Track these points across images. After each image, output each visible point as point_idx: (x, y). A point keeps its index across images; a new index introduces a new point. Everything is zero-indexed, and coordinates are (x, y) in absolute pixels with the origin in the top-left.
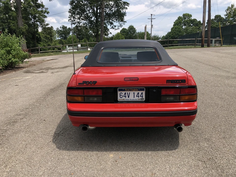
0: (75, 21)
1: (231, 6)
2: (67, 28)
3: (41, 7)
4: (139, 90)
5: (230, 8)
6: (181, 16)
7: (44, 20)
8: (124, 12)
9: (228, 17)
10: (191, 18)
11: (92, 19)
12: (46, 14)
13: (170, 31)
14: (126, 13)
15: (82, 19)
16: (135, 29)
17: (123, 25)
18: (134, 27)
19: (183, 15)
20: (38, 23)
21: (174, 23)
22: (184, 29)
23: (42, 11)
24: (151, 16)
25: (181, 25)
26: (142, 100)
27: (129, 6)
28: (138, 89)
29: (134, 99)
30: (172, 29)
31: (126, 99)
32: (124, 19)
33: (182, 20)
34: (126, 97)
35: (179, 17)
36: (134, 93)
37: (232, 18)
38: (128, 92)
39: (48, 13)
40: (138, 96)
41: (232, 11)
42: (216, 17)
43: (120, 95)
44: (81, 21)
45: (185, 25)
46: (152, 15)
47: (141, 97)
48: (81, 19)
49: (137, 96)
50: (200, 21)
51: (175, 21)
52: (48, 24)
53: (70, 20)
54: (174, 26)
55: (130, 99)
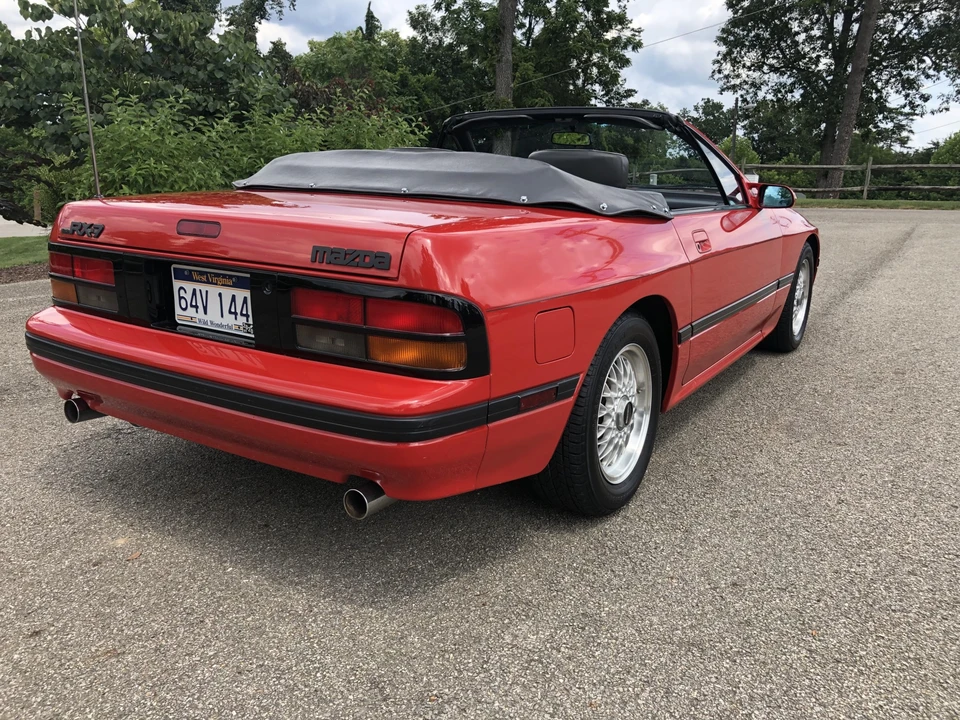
0: (738, 76)
2: (725, 110)
3: (619, 27)
7: (617, 76)
11: (817, 66)
12: (629, 53)
15: (773, 69)
20: (597, 87)
23: (616, 40)
26: (247, 332)
28: (231, 277)
29: (224, 322)
31: (199, 321)
34: (197, 307)
36: (220, 295)
38: (204, 287)
39: (637, 46)
40: (233, 309)
43: (181, 298)
44: (766, 77)
47: (244, 320)
48: (765, 68)
49: (230, 311)
52: (630, 93)
53: (720, 71)
55: (211, 323)
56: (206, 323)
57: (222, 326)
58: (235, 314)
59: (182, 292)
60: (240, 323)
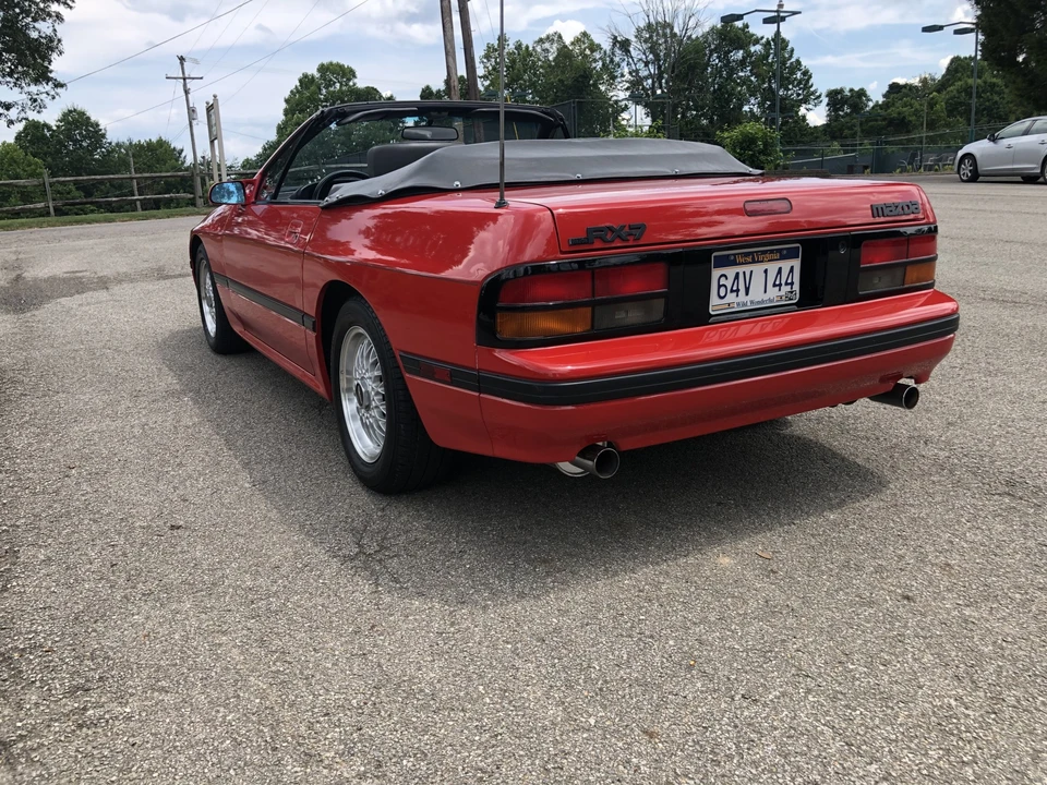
1: (496, 43)
4: (783, 258)
5: (496, 50)
6: (313, 71)
8: (49, 32)
9: (492, 84)
10: (354, 84)
14: (59, 41)
16: (98, 125)
17: (47, 100)
18: (89, 118)
19: (319, 70)
21: (287, 101)
22: (336, 133)
24: (182, 64)
26: (790, 299)
27: (71, 8)
28: (780, 251)
29: (766, 297)
30: (281, 129)
31: (738, 304)
32: (51, 72)
33: (320, 89)
34: (738, 290)
36: (766, 271)
38: (747, 269)
40: (777, 283)
41: (504, 60)
43: (720, 286)
46: (182, 59)
47: (788, 288)
49: (775, 285)
50: (392, 96)
51: (287, 94)
54: (290, 116)
55: (752, 302)
56: (745, 304)
57: (763, 302)
58: (780, 285)
59: (723, 279)
60: (783, 293)
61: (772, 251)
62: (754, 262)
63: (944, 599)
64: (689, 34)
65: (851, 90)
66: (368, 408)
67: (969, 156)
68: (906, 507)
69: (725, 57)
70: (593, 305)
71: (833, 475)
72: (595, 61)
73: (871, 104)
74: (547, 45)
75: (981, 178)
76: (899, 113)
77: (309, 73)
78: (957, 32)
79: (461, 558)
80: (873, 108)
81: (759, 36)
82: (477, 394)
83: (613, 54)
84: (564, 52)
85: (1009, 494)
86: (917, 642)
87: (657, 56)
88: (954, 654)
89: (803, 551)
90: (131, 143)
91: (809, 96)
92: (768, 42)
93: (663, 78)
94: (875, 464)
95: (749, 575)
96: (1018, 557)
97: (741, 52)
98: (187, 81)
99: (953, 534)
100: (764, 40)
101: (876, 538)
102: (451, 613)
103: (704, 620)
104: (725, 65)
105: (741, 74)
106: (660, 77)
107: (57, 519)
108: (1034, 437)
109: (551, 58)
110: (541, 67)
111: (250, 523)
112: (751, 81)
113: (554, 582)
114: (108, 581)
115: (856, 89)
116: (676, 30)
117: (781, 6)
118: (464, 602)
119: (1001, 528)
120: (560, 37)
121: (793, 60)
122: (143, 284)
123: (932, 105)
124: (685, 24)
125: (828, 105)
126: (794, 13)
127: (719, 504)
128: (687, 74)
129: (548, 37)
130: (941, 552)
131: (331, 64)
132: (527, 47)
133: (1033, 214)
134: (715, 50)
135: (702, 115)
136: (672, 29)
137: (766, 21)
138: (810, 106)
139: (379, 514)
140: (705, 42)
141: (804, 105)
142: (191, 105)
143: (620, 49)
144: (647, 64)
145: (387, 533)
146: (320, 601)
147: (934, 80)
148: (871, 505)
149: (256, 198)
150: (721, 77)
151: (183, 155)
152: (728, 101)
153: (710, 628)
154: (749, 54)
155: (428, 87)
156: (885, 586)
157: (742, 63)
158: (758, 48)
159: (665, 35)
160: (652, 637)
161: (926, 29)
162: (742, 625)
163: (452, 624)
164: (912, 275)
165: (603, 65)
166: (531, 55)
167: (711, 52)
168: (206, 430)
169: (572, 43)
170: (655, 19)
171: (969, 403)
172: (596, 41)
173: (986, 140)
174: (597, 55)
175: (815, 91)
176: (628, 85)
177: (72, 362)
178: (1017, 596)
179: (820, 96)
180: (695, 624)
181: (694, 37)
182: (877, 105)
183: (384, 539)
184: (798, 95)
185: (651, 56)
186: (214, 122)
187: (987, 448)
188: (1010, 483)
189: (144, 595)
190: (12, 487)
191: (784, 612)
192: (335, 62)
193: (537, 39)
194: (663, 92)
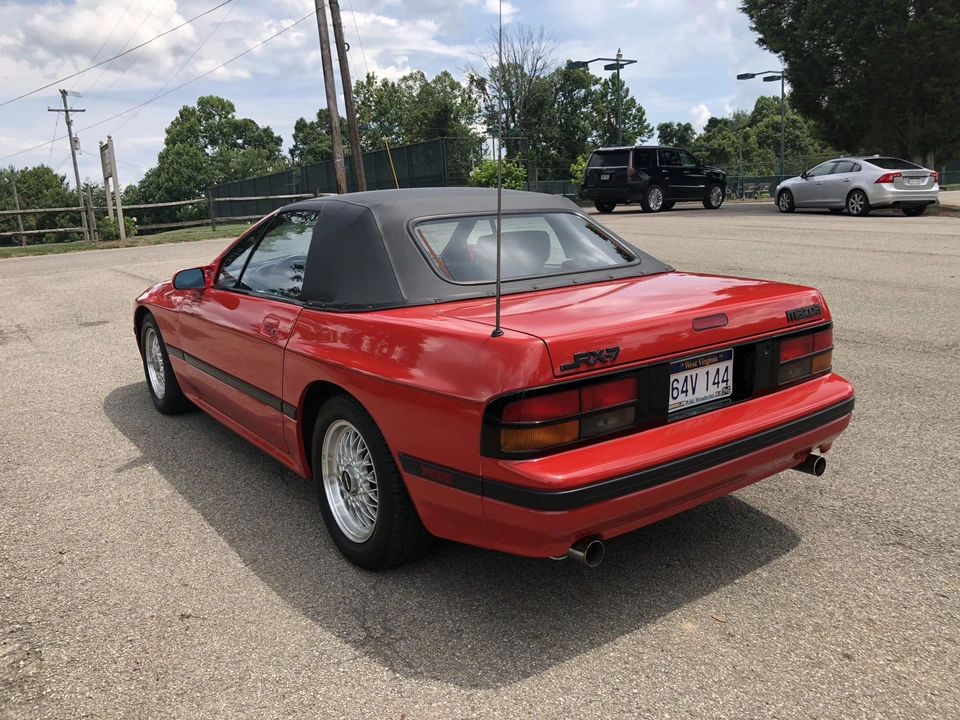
1: (365, 80)
4: (720, 360)
5: (365, 87)
6: (193, 104)
10: (233, 117)
13: (155, 164)
19: (199, 104)
21: (168, 132)
22: (213, 159)
24: (64, 97)
25: (197, 140)
26: (726, 393)
28: (718, 355)
29: (707, 394)
30: (162, 157)
33: (200, 121)
34: (687, 391)
35: (186, 109)
36: (707, 373)
37: (374, 120)
38: (693, 372)
40: (716, 381)
41: (372, 96)
42: (323, 116)
43: (673, 389)
45: (213, 142)
46: (64, 93)
49: (714, 384)
50: (268, 128)
51: (168, 125)
54: (171, 145)
55: (697, 399)
56: (692, 402)
57: (705, 398)
58: (718, 383)
59: (676, 383)
60: (720, 389)
61: (711, 356)
62: (698, 366)
63: (876, 655)
64: (537, 74)
65: (679, 125)
66: (355, 493)
67: (785, 190)
68: (822, 561)
69: (569, 95)
70: (579, 418)
71: (754, 531)
72: (455, 97)
73: (696, 137)
74: (411, 83)
75: (796, 210)
76: (719, 145)
77: (190, 106)
78: (766, 79)
79: (460, 638)
80: (697, 140)
81: (598, 77)
82: (479, 497)
83: (471, 91)
84: (426, 90)
85: (900, 544)
86: (867, 701)
87: (509, 93)
88: (897, 711)
89: (750, 612)
90: (12, 171)
91: (643, 129)
92: (606, 82)
93: (516, 113)
94: (785, 517)
95: (713, 640)
96: (923, 608)
97: (584, 90)
98: (70, 113)
99: (867, 588)
100: (602, 81)
101: (806, 596)
102: (468, 698)
103: (688, 691)
104: (570, 103)
105: (583, 110)
106: (513, 112)
107: (64, 614)
108: (906, 484)
109: (414, 94)
110: (407, 102)
111: (255, 608)
112: (593, 116)
113: (549, 658)
114: (139, 682)
115: (683, 124)
116: (526, 70)
117: (619, 55)
118: (476, 685)
119: (902, 579)
120: (423, 75)
121: (628, 98)
122: (66, 333)
123: (746, 137)
124: (534, 66)
125: (659, 137)
126: (631, 62)
127: (668, 566)
128: (537, 111)
129: (411, 76)
130: (862, 607)
131: (211, 96)
132: (393, 85)
133: (849, 249)
134: (561, 89)
135: (551, 146)
136: (523, 69)
137: (607, 68)
138: (645, 138)
139: (373, 592)
140: (552, 82)
141: (639, 138)
142: (74, 136)
143: (477, 87)
144: (501, 100)
145: (387, 614)
146: (347, 691)
147: (745, 116)
148: (791, 559)
149: (215, 283)
150: (566, 112)
151: (66, 181)
152: (573, 134)
153: (694, 697)
154: (590, 93)
155: (302, 120)
156: (827, 646)
157: (584, 101)
158: (598, 87)
159: (516, 74)
160: (649, 711)
161: (740, 77)
162: (719, 692)
163: (473, 709)
164: (816, 362)
165: (462, 101)
166: (396, 92)
167: (557, 90)
168: (181, 503)
169: (435, 82)
170: (507, 60)
171: (845, 450)
172: (456, 80)
173: (799, 177)
174: (457, 93)
175: (649, 125)
176: (484, 119)
177: (22, 428)
178: (932, 648)
179: (652, 130)
180: (681, 694)
181: (542, 76)
182: (700, 138)
183: (385, 620)
184: (634, 128)
185: (504, 93)
186: (108, 161)
187: (871, 497)
188: (898, 532)
189: (178, 695)
190: (10, 578)
191: (752, 677)
192: (214, 96)
193: (401, 77)
194: (516, 125)
